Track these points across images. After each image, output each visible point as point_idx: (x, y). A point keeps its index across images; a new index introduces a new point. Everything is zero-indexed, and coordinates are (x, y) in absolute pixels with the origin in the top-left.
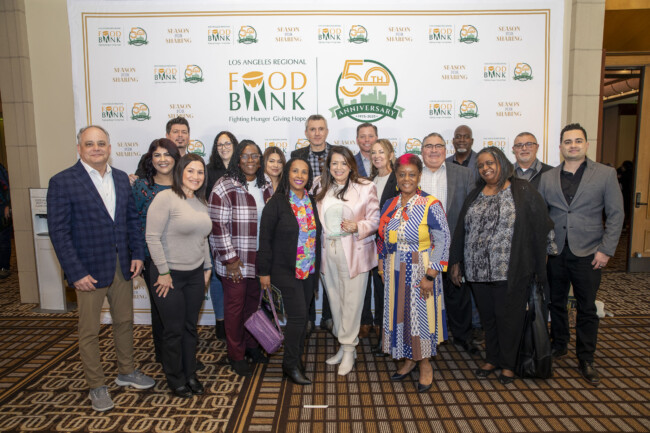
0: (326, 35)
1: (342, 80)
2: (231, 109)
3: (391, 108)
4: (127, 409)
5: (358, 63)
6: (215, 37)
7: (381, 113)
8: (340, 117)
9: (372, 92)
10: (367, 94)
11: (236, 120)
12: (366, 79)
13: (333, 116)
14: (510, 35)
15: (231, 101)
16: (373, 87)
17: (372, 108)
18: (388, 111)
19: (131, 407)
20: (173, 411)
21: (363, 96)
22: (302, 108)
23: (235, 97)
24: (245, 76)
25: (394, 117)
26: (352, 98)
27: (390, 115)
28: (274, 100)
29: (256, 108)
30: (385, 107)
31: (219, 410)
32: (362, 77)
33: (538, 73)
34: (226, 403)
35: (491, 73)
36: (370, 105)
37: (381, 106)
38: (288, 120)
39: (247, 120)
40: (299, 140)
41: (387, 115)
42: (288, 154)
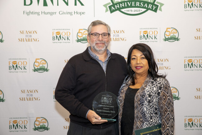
2: (25, 4)
3: (153, 4)
7: (145, 8)
8: (112, 12)
11: (28, 14)
13: (107, 11)
17: (138, 4)
18: (150, 6)
22: (82, 5)
25: (155, 11)
27: (152, 10)
29: (45, 4)
30: (148, 3)
36: (136, 1)
37: (144, 3)
38: (71, 14)
39: (38, 14)
40: (80, 30)
41: (150, 9)
42: (71, 41)
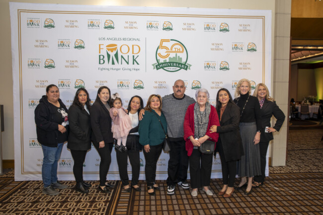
0: (150, 26)
1: (159, 50)
2: (100, 63)
3: (185, 65)
4: (55, 209)
5: (167, 41)
6: (92, 25)
7: (179, 67)
8: (157, 69)
9: (175, 56)
10: (172, 57)
12: (171, 49)
13: (154, 68)
14: (245, 29)
15: (100, 59)
16: (175, 54)
17: (175, 64)
18: (183, 66)
19: (57, 208)
20: (78, 209)
21: (170, 58)
22: (138, 64)
23: (102, 57)
24: (107, 46)
25: (186, 69)
26: (164, 59)
27: (184, 68)
28: (123, 59)
29: (113, 63)
30: (182, 64)
31: (100, 208)
32: (170, 49)
33: (259, 48)
34: (103, 205)
35: (236, 48)
36: (173, 63)
37: (179, 64)
38: (130, 70)
39: (108, 69)
40: (136, 80)
41: (182, 68)
42: (130, 88)
